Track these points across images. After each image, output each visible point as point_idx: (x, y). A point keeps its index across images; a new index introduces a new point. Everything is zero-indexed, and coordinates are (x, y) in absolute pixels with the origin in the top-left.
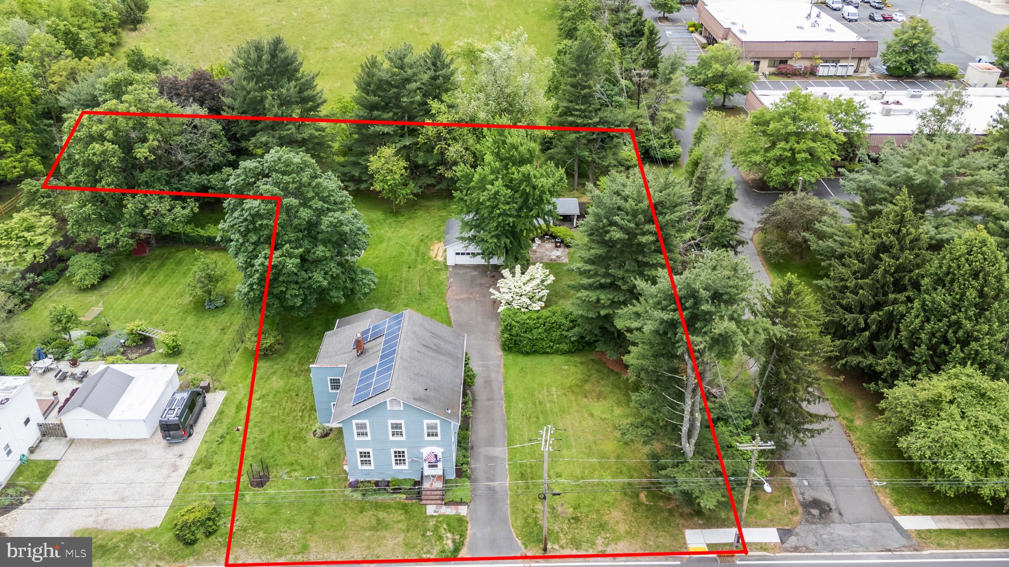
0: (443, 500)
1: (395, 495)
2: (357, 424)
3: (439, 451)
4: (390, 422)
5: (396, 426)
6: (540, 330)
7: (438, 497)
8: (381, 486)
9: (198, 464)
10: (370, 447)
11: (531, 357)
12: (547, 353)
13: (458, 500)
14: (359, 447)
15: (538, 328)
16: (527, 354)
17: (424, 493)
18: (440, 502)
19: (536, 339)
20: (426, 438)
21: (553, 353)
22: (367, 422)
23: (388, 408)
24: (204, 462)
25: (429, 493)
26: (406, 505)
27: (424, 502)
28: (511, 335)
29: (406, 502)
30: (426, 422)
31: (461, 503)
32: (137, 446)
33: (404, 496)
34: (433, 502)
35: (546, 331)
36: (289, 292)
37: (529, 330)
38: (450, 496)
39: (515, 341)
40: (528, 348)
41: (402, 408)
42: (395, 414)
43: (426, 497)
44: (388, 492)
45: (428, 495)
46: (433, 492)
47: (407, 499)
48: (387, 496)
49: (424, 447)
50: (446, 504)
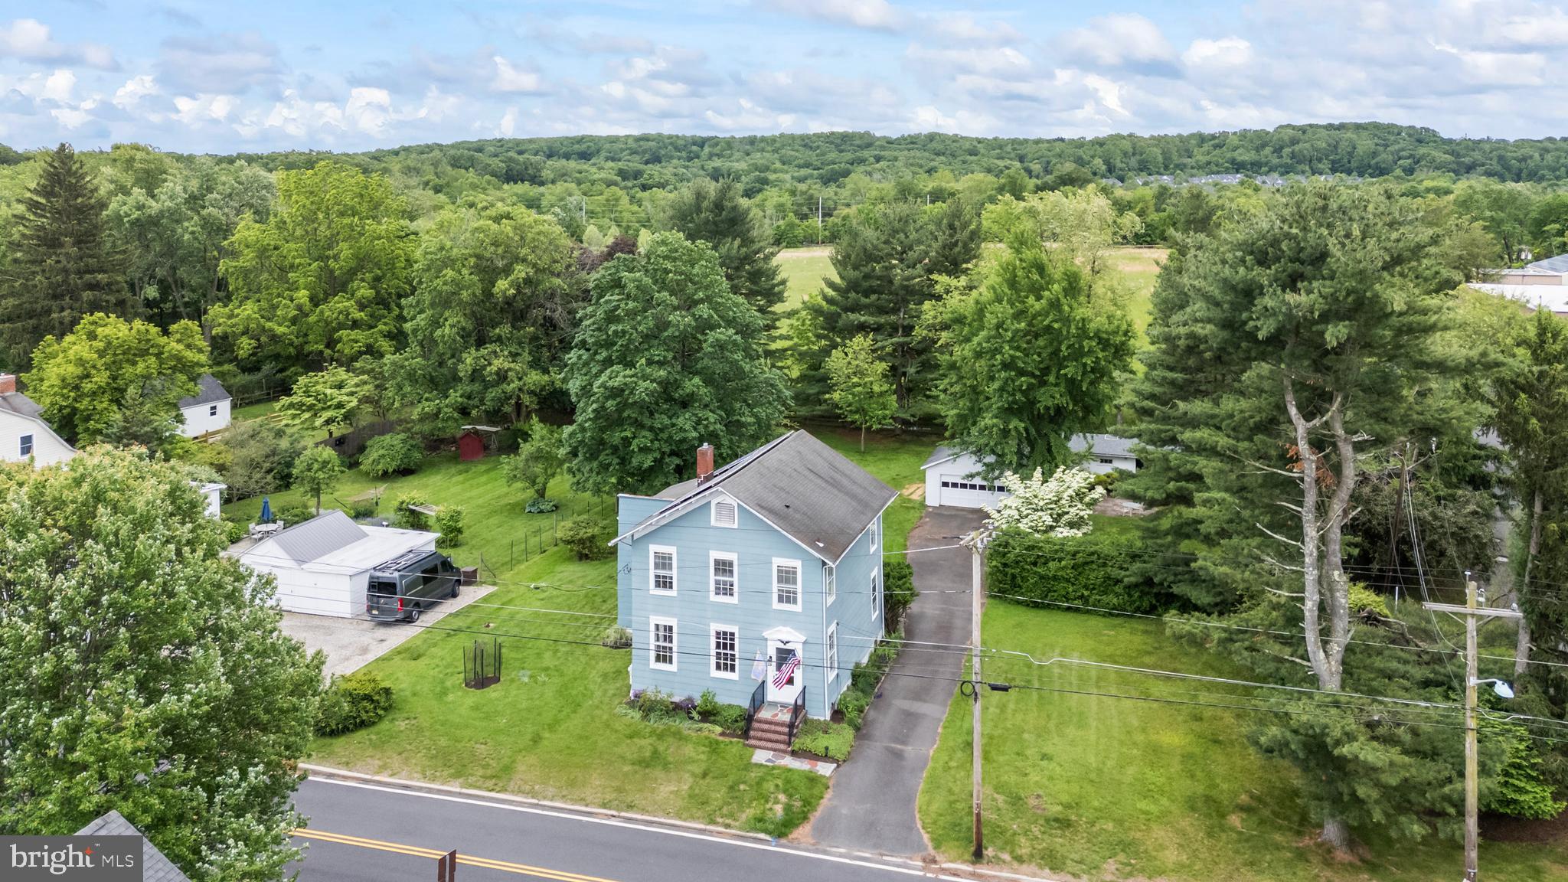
0: (789, 744)
1: (701, 725)
2: (656, 555)
3: (796, 639)
4: (713, 555)
5: (724, 567)
6: (1065, 563)
7: (780, 737)
8: (682, 709)
9: (399, 653)
10: (674, 615)
12: (1076, 609)
13: (821, 751)
14: (658, 613)
15: (1061, 560)
16: (1035, 606)
17: (755, 725)
18: (782, 747)
20: (776, 605)
21: (1087, 611)
22: (673, 550)
23: (714, 523)
24: (411, 653)
25: (766, 727)
26: (717, 742)
27: (752, 742)
28: (1004, 564)
29: (721, 738)
30: (778, 561)
31: (826, 757)
32: (326, 623)
33: (718, 729)
34: (769, 745)
35: (1076, 567)
36: (635, 442)
37: (1042, 559)
38: (802, 742)
40: (1036, 597)
41: (736, 526)
42: (724, 539)
43: (760, 734)
44: (692, 718)
45: (763, 731)
46: (773, 728)
47: (722, 734)
48: (687, 724)
49: (769, 626)
50: (794, 753)
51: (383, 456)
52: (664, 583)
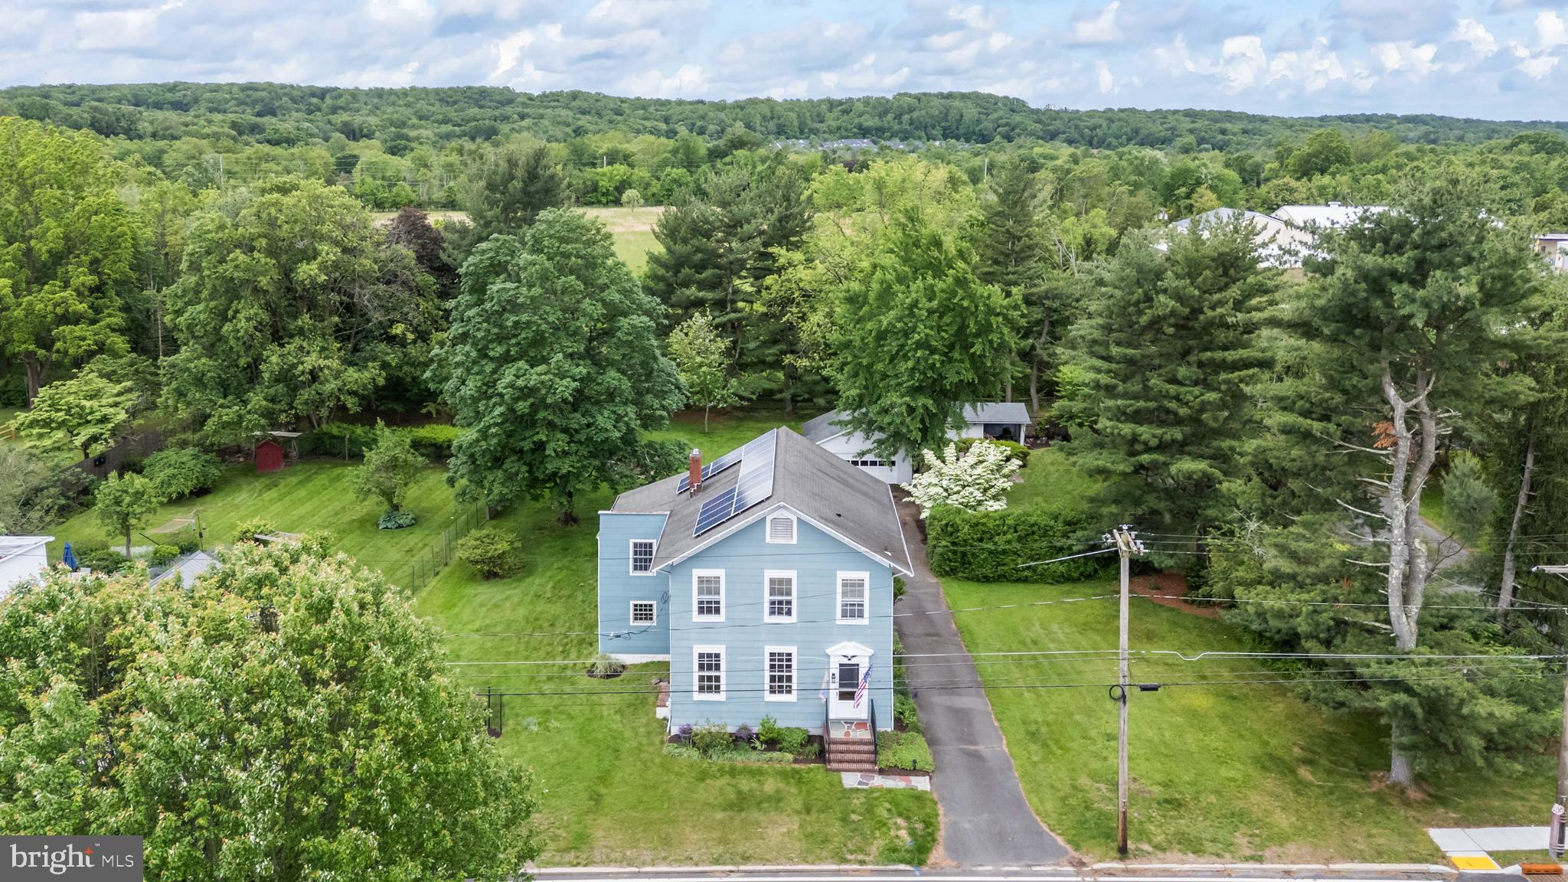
0: (875, 762)
1: (769, 755)
2: (701, 580)
3: (861, 654)
4: (770, 574)
5: (780, 588)
6: (1009, 536)
7: (864, 757)
8: (741, 740)
10: (721, 642)
11: (994, 587)
12: (1025, 580)
13: (909, 765)
14: (702, 641)
15: (1005, 533)
16: (987, 580)
17: (830, 747)
18: (867, 766)
19: (1004, 552)
20: (840, 621)
21: (1036, 581)
22: (721, 573)
23: (768, 540)
25: (843, 747)
26: (793, 771)
27: (834, 765)
28: (954, 544)
29: (796, 766)
30: (842, 575)
31: (915, 771)
33: (790, 757)
34: (854, 766)
35: (1020, 539)
37: (987, 535)
38: (887, 758)
39: (964, 554)
40: (988, 571)
41: (795, 541)
42: (781, 556)
43: (839, 756)
44: (754, 748)
45: (841, 752)
46: (852, 748)
47: (796, 761)
48: (754, 756)
49: (832, 643)
50: (881, 772)
51: (174, 476)
52: (709, 608)
